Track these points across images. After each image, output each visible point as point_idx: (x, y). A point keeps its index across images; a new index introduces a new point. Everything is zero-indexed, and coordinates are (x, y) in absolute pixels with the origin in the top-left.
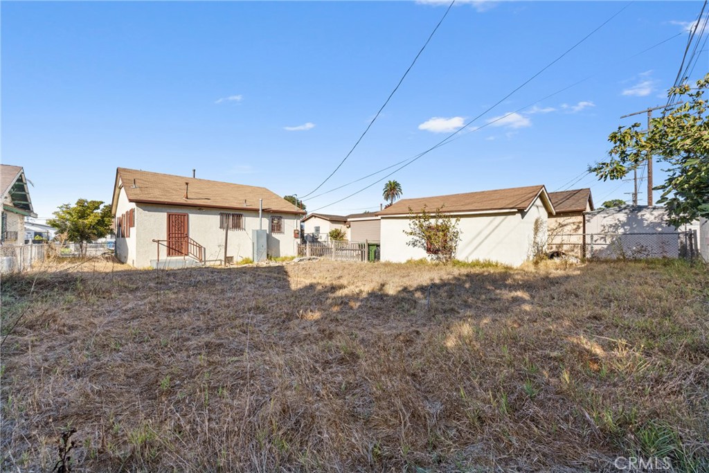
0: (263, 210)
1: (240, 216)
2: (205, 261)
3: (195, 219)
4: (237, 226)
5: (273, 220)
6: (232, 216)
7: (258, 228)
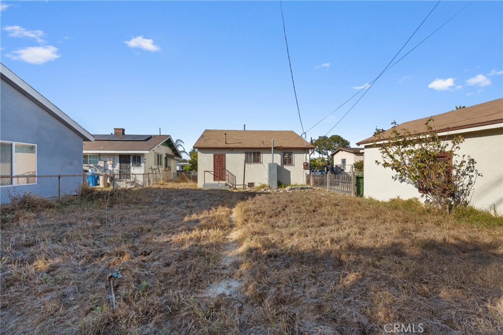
0: (274, 148)
1: (259, 153)
2: (235, 185)
3: (230, 157)
4: (257, 160)
5: (284, 155)
6: (253, 154)
7: (271, 162)
